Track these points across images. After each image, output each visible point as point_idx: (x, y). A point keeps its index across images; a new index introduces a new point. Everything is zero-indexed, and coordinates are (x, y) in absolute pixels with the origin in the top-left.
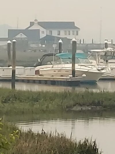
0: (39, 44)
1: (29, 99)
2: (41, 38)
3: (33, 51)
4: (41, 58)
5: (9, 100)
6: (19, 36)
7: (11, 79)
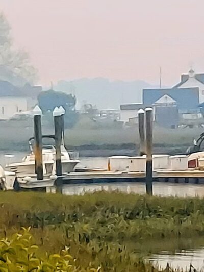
0: (198, 114)
1: (173, 211)
2: (200, 103)
3: (188, 127)
4: (200, 139)
5: (138, 214)
6: (161, 101)
7: (145, 176)
